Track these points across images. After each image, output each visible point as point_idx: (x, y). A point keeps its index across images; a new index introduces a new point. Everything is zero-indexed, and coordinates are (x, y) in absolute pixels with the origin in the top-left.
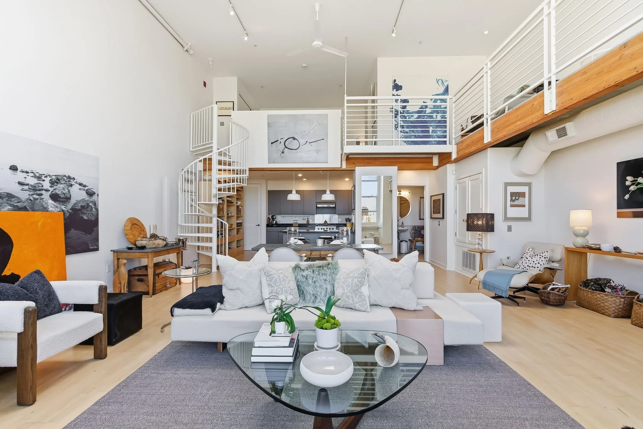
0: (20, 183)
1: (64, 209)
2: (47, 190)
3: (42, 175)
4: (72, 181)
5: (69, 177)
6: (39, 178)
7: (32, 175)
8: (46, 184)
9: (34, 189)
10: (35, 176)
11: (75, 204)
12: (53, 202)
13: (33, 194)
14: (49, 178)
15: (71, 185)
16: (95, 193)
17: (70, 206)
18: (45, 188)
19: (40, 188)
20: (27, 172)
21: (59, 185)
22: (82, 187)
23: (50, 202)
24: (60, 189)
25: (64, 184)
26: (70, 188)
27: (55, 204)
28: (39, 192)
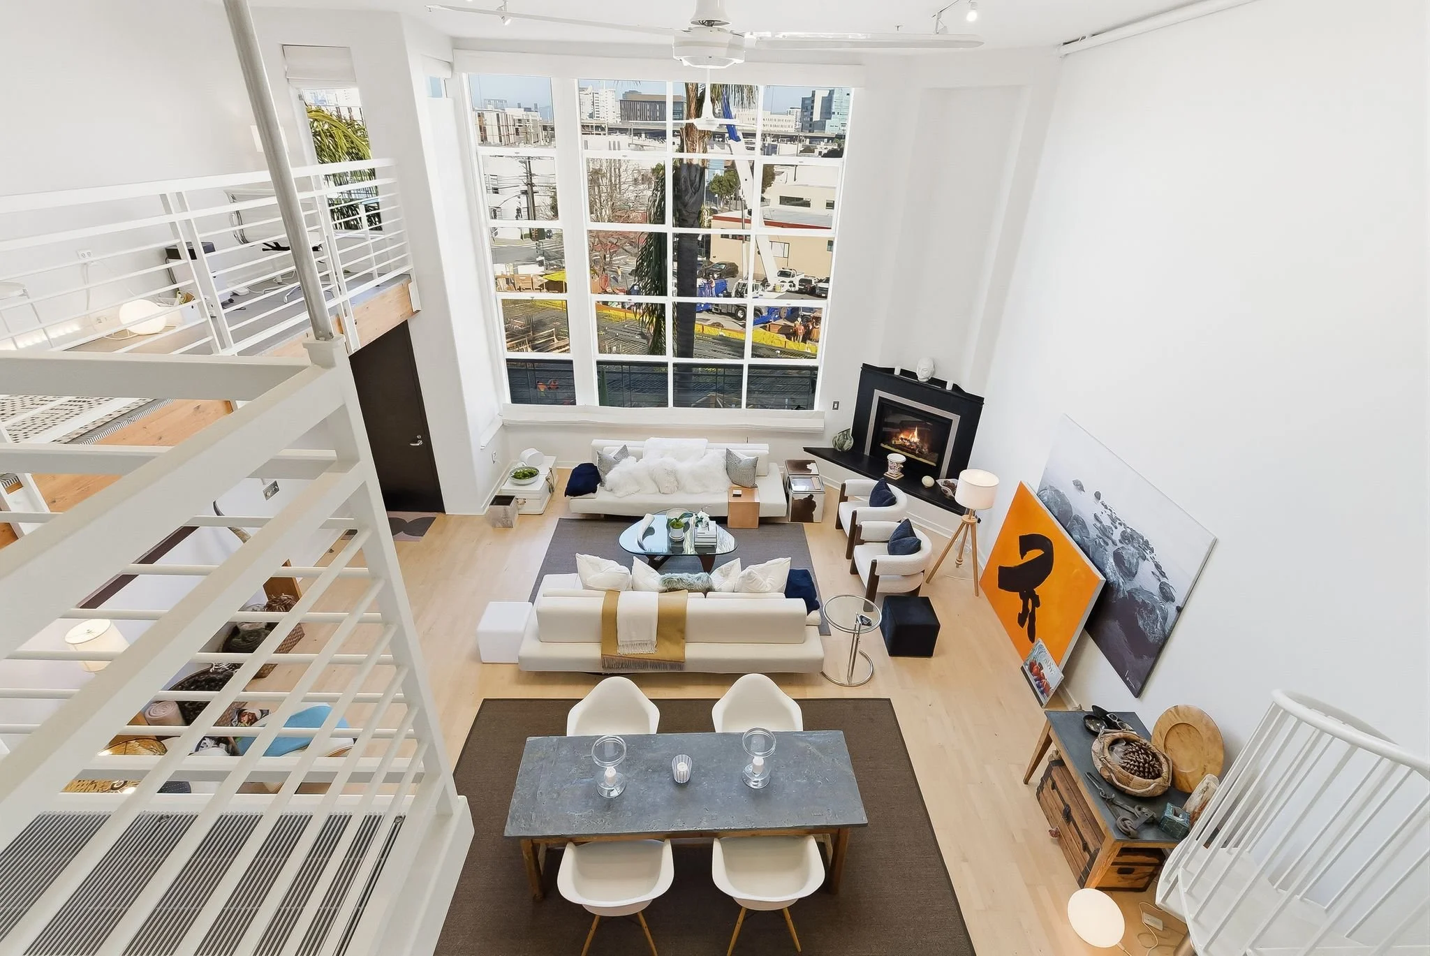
0: (1096, 517)
1: (1120, 583)
2: (1114, 543)
3: (1117, 518)
4: (1148, 552)
5: (1146, 543)
6: (1113, 520)
7: (1109, 513)
8: (1117, 535)
9: (1105, 532)
10: (1110, 516)
11: (1137, 590)
12: (1114, 564)
13: (1101, 538)
14: (1121, 529)
15: (1144, 558)
16: (1173, 601)
17: (1129, 587)
18: (1113, 537)
19: (1110, 535)
20: (1106, 507)
21: (1130, 547)
22: (1158, 574)
23: (1111, 560)
24: (1130, 551)
25: (1137, 549)
26: (1140, 561)
27: (1115, 569)
28: (1106, 540)
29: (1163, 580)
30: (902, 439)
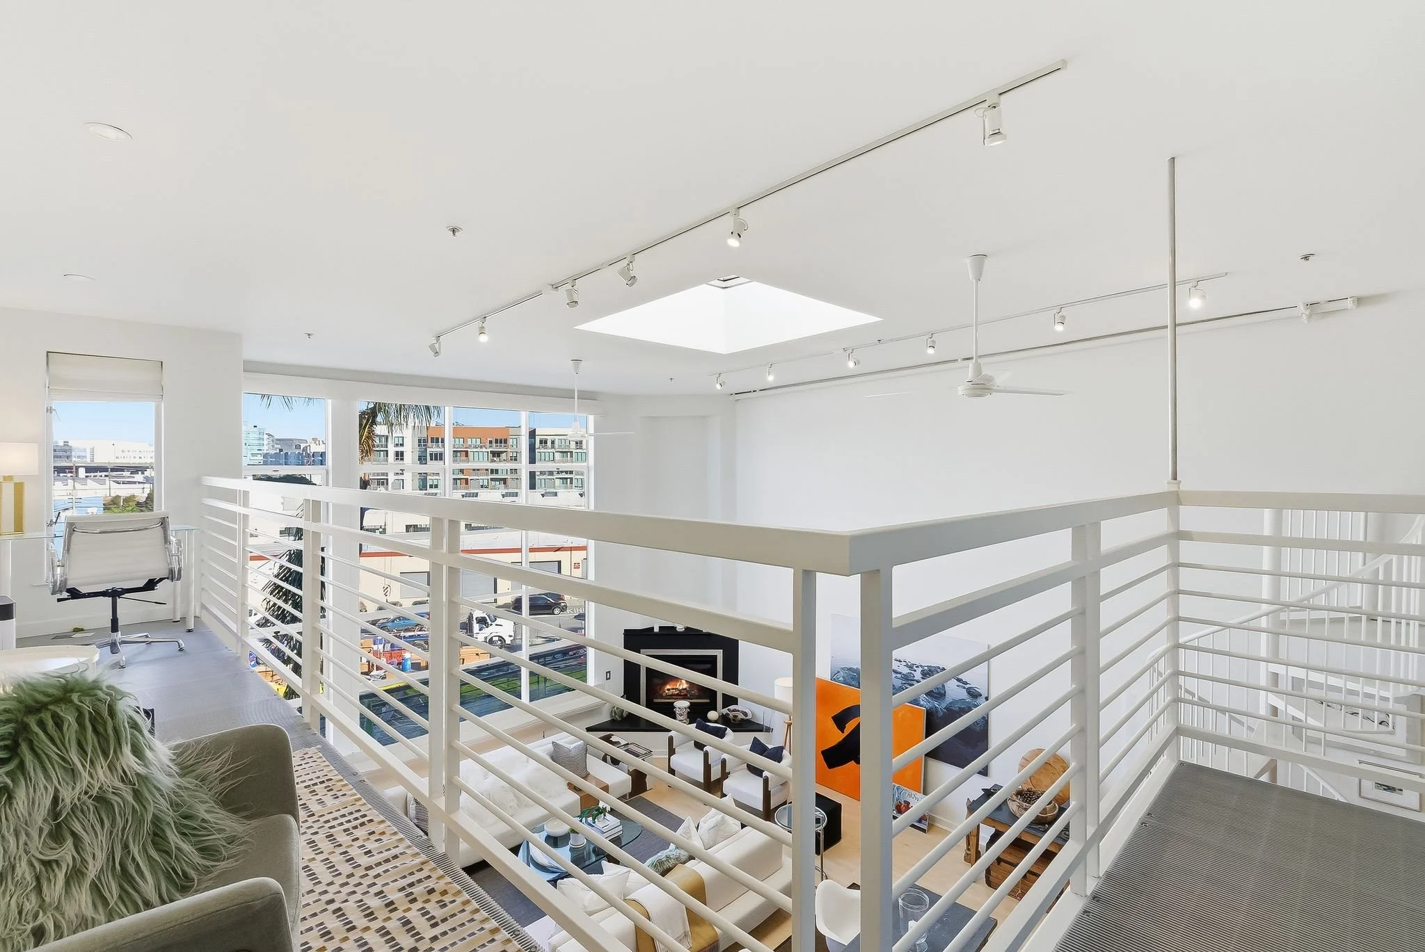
0: (895, 671)
1: (937, 706)
2: (918, 681)
3: (913, 664)
5: (943, 669)
6: (911, 667)
7: (905, 664)
8: (918, 675)
9: (907, 678)
10: (907, 666)
11: (951, 703)
12: (925, 696)
13: (905, 684)
14: (920, 669)
15: (947, 680)
16: (980, 694)
17: (944, 705)
18: (916, 678)
19: (912, 678)
20: (900, 661)
22: (962, 684)
27: (927, 699)
28: (910, 682)
29: (968, 686)
30: (668, 690)
